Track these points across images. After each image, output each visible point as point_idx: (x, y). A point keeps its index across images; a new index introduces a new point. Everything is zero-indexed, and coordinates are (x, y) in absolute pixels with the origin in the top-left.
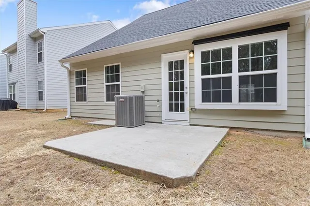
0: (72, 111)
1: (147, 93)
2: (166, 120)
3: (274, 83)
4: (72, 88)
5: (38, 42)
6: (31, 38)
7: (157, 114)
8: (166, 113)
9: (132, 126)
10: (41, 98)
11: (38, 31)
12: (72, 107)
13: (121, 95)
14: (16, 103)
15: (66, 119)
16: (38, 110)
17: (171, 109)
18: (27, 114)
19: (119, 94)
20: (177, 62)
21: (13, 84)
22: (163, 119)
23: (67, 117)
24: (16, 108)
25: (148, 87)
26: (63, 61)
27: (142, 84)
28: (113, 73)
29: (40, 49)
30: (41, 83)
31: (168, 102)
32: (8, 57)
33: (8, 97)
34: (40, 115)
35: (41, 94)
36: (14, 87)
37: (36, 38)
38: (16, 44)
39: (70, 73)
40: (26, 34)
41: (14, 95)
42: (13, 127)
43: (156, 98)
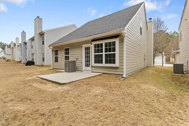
0: (53, 66)
1: (78, 59)
2: (84, 70)
3: (115, 57)
4: (53, 57)
5: (43, 36)
6: (40, 34)
7: (81, 68)
8: (84, 67)
9: (69, 72)
10: (43, 60)
11: (42, 32)
12: (53, 64)
13: (70, 60)
14: (34, 63)
15: (51, 69)
16: (42, 66)
17: (86, 66)
18: (38, 67)
19: (69, 60)
20: (88, 48)
21: (33, 54)
22: (83, 69)
23: (51, 68)
24: (34, 65)
25: (78, 57)
26: (50, 46)
27: (76, 56)
28: (67, 51)
29: (43, 39)
30: (43, 54)
31: (85, 63)
32: (31, 42)
33: (31, 60)
34: (43, 67)
35: (43, 58)
36: (33, 55)
37: (42, 34)
38: (34, 37)
39: (53, 50)
40: (37, 33)
41: (33, 59)
42: (31, 72)
43: (81, 61)
